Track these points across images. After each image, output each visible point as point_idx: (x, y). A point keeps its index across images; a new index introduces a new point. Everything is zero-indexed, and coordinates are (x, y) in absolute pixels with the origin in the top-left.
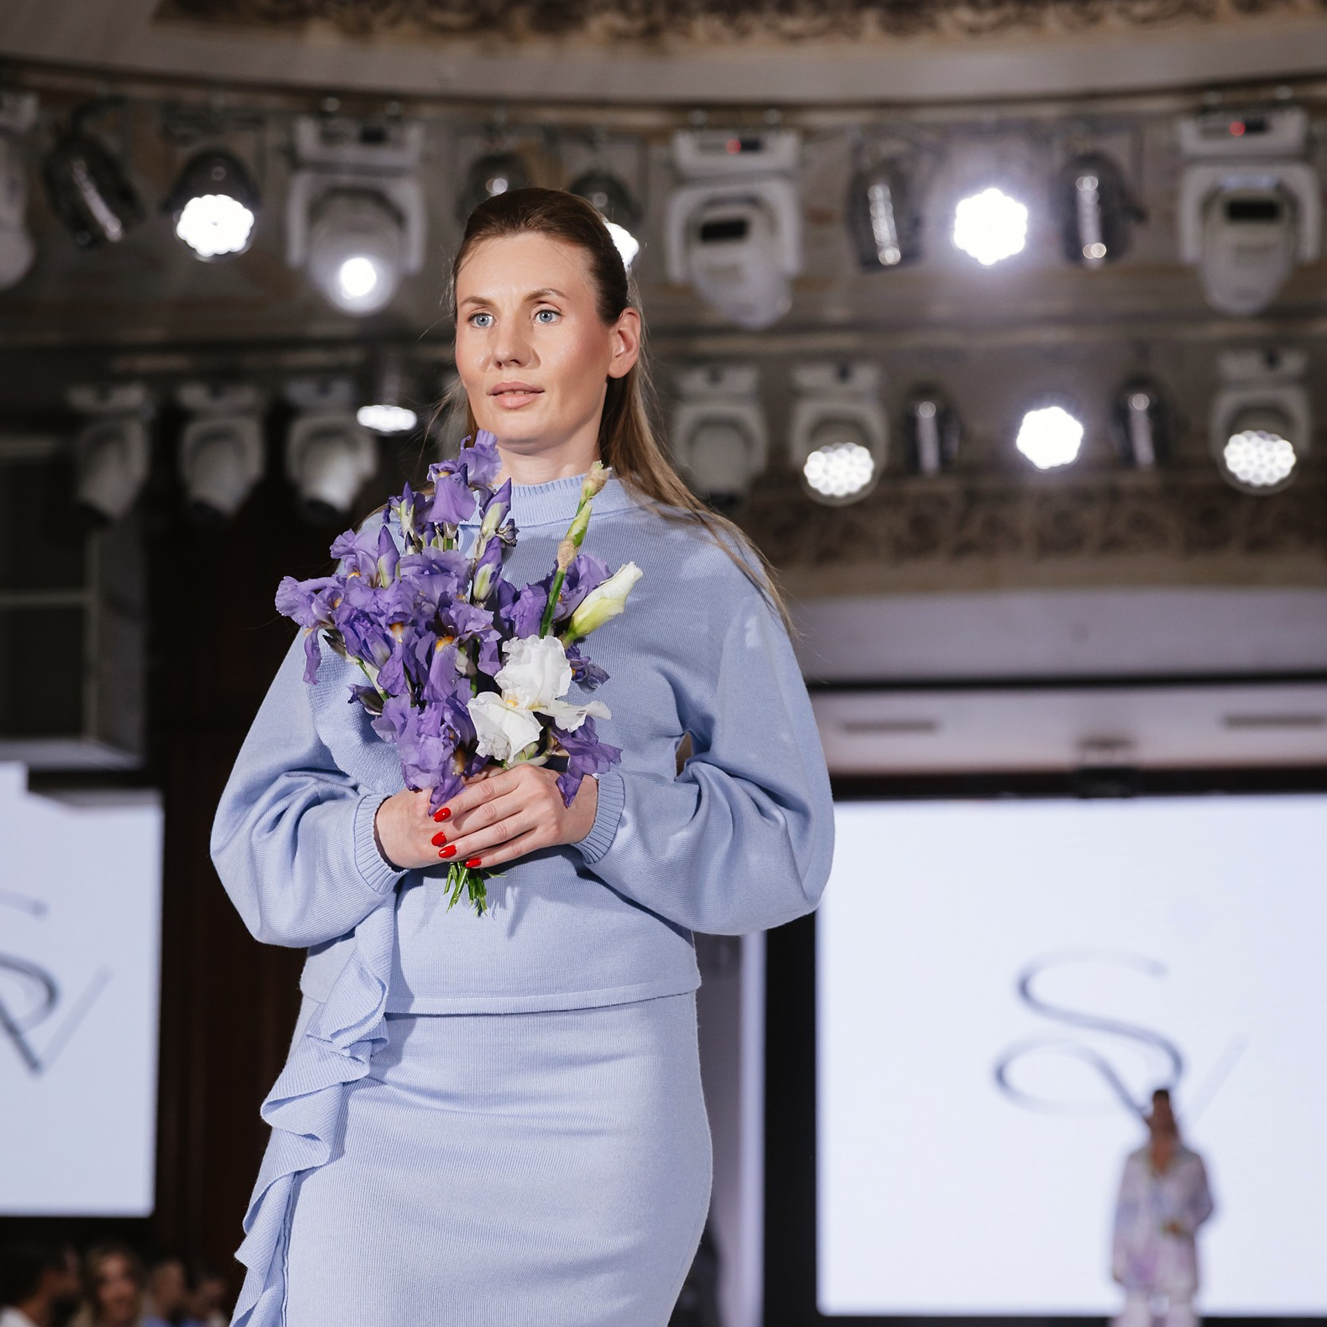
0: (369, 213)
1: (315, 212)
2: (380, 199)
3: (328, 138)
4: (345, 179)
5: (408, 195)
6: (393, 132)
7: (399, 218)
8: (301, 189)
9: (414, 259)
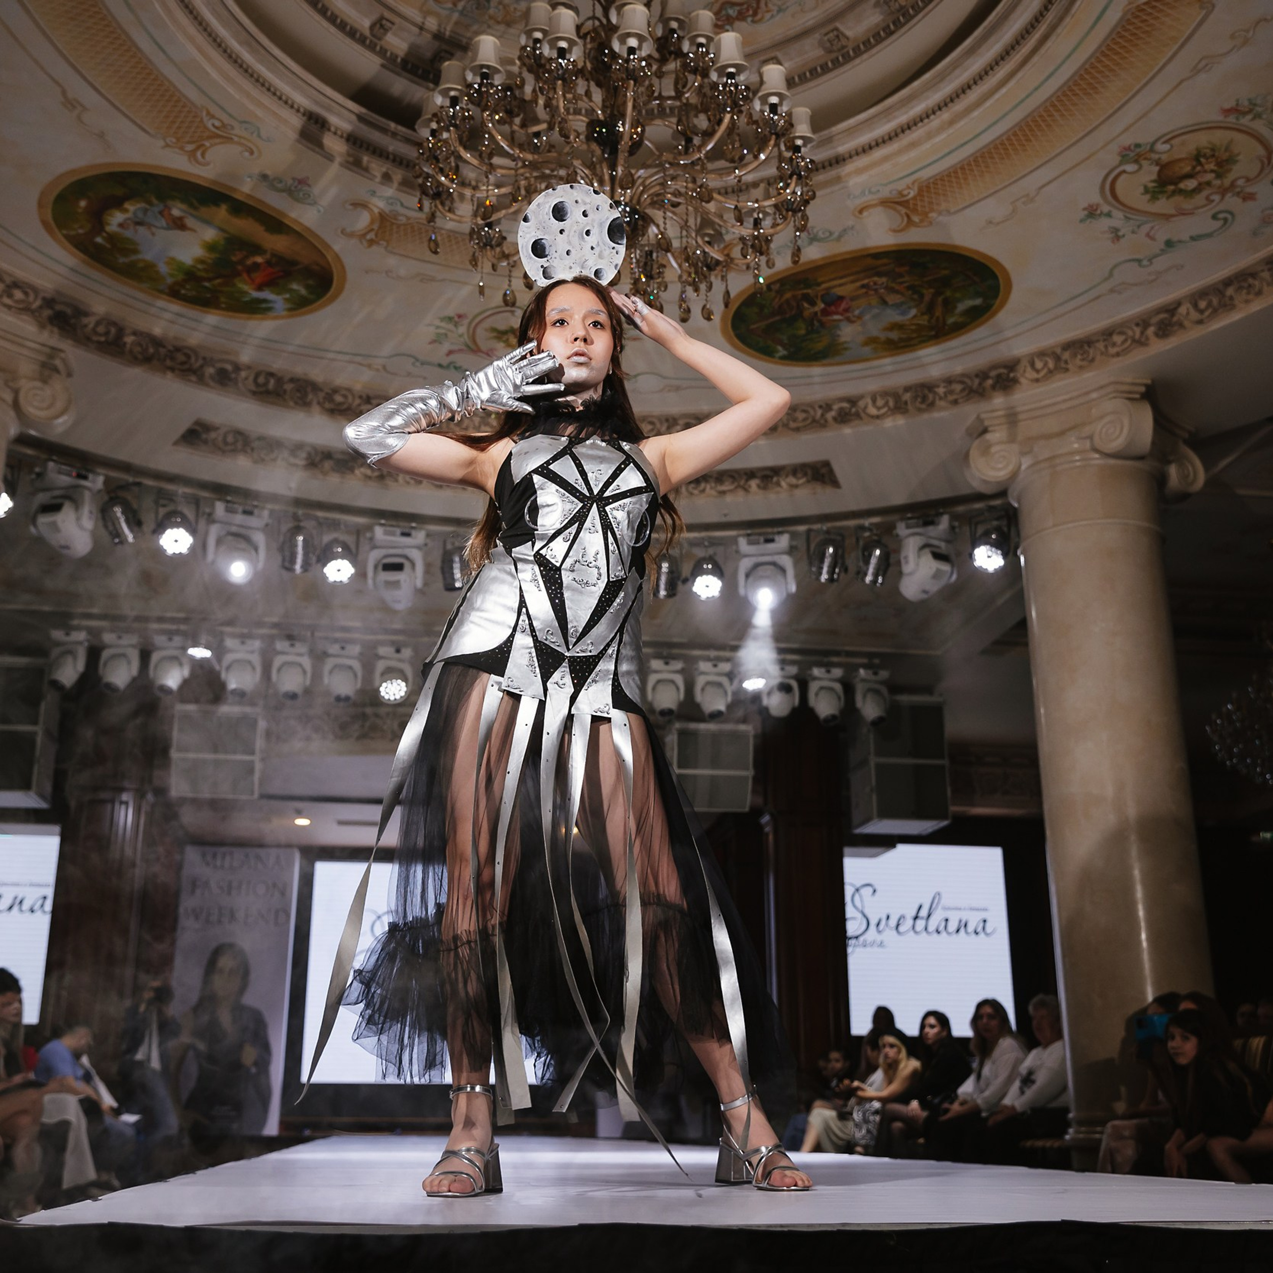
0: (243, 545)
1: (219, 542)
2: (247, 539)
3: (228, 510)
4: (234, 529)
5: (259, 538)
6: (256, 511)
7: (256, 549)
8: (214, 531)
9: (261, 565)
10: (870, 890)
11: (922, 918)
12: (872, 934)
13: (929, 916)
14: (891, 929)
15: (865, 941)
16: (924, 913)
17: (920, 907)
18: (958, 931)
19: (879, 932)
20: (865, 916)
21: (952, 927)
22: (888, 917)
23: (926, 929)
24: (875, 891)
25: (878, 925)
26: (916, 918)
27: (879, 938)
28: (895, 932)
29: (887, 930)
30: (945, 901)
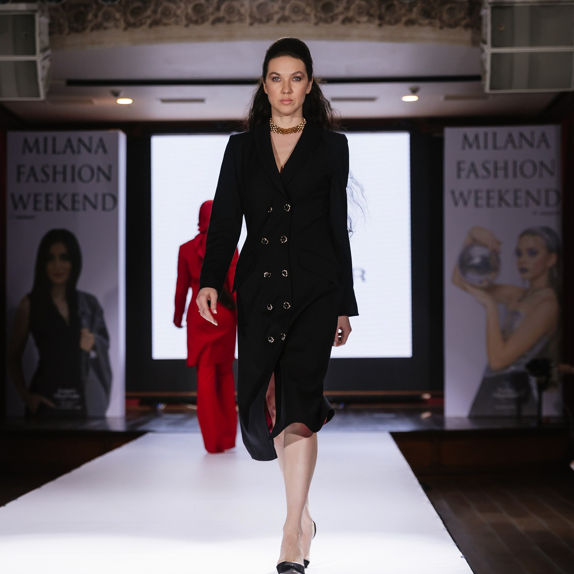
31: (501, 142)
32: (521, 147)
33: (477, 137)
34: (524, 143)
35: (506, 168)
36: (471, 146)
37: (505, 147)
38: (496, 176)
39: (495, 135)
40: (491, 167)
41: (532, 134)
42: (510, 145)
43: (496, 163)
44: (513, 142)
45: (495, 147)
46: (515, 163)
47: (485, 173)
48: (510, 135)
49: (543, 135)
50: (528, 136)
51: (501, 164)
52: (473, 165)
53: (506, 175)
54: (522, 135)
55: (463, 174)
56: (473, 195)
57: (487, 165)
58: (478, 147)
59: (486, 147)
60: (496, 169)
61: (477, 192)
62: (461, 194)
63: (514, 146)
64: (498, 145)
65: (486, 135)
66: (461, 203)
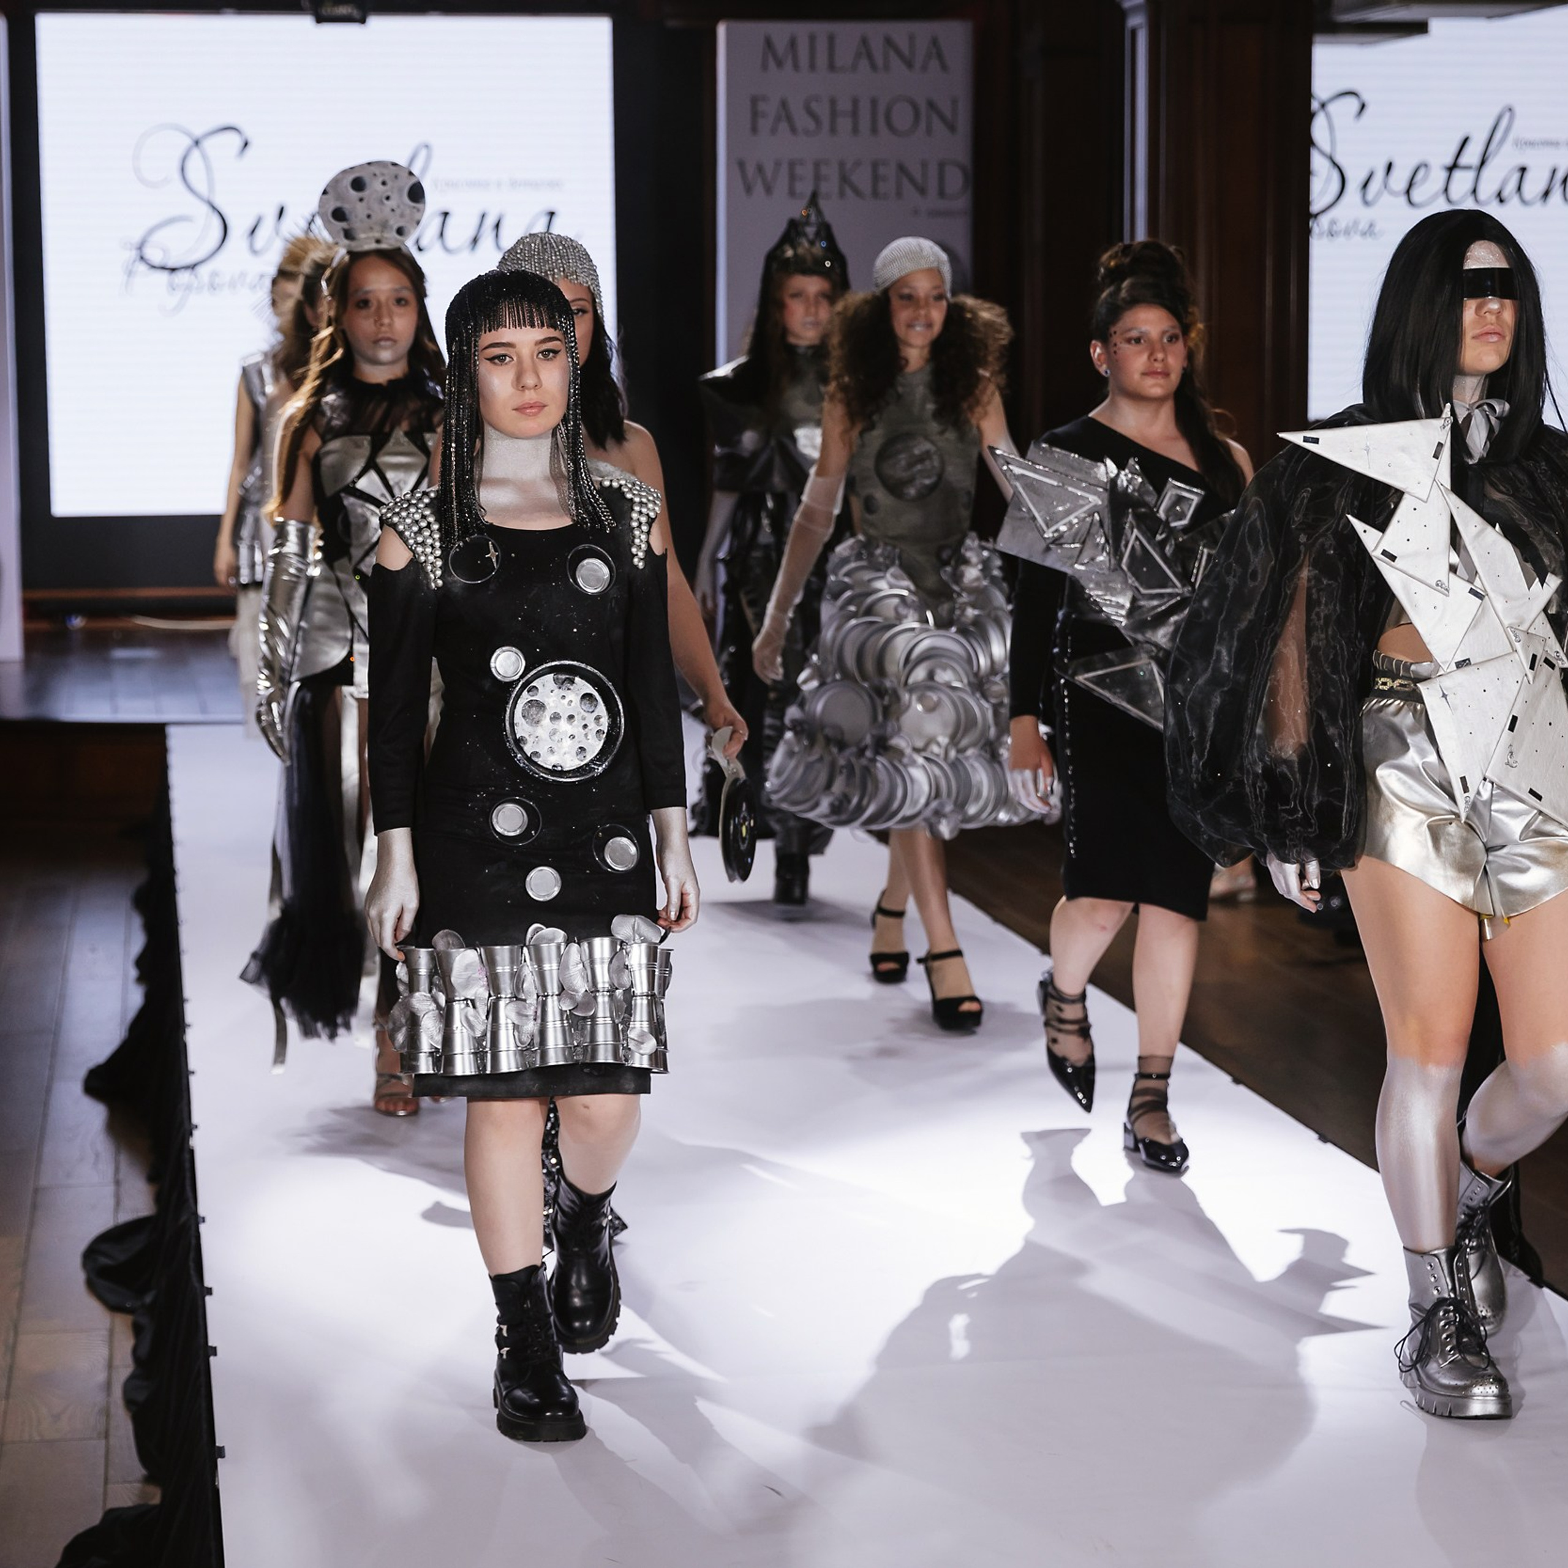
10: (1352, 104)
11: (1468, 168)
12: (1350, 208)
13: (1483, 163)
14: (1393, 193)
15: (1333, 222)
16: (1471, 156)
17: (1465, 141)
18: (1546, 194)
19: (1366, 203)
20: (1335, 165)
21: (1534, 185)
22: (1390, 167)
23: (1474, 191)
24: (1363, 106)
25: (1365, 185)
26: (1452, 168)
27: (1365, 215)
28: (1403, 199)
29: (1386, 198)
30: (1520, 129)
31: (845, 54)
32: (887, 67)
33: (793, 44)
34: (895, 61)
35: (855, 114)
36: (779, 64)
37: (854, 67)
38: (833, 130)
39: (831, 39)
40: (823, 110)
41: (912, 38)
42: (864, 63)
43: (833, 102)
44: (870, 56)
45: (832, 67)
46: (874, 103)
47: (811, 125)
48: (864, 41)
49: (935, 42)
50: (904, 46)
51: (844, 105)
52: (784, 104)
53: (855, 130)
54: (889, 41)
55: (764, 124)
56: (784, 171)
57: (814, 106)
58: (796, 66)
59: (812, 66)
60: (834, 114)
61: (792, 165)
62: (760, 169)
63: (874, 67)
64: (839, 63)
65: (812, 39)
66: (759, 188)
